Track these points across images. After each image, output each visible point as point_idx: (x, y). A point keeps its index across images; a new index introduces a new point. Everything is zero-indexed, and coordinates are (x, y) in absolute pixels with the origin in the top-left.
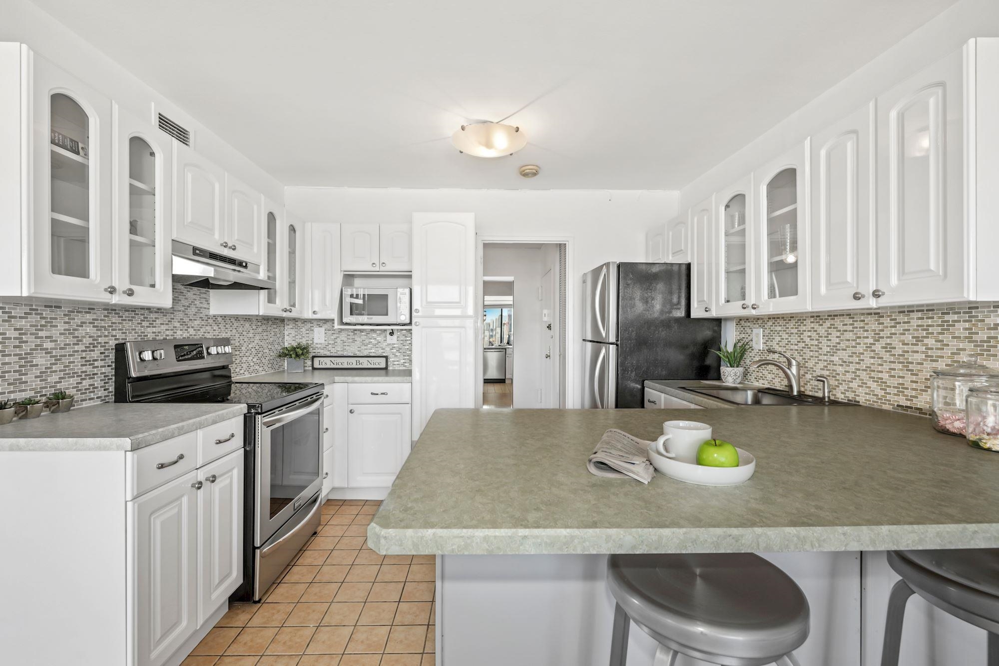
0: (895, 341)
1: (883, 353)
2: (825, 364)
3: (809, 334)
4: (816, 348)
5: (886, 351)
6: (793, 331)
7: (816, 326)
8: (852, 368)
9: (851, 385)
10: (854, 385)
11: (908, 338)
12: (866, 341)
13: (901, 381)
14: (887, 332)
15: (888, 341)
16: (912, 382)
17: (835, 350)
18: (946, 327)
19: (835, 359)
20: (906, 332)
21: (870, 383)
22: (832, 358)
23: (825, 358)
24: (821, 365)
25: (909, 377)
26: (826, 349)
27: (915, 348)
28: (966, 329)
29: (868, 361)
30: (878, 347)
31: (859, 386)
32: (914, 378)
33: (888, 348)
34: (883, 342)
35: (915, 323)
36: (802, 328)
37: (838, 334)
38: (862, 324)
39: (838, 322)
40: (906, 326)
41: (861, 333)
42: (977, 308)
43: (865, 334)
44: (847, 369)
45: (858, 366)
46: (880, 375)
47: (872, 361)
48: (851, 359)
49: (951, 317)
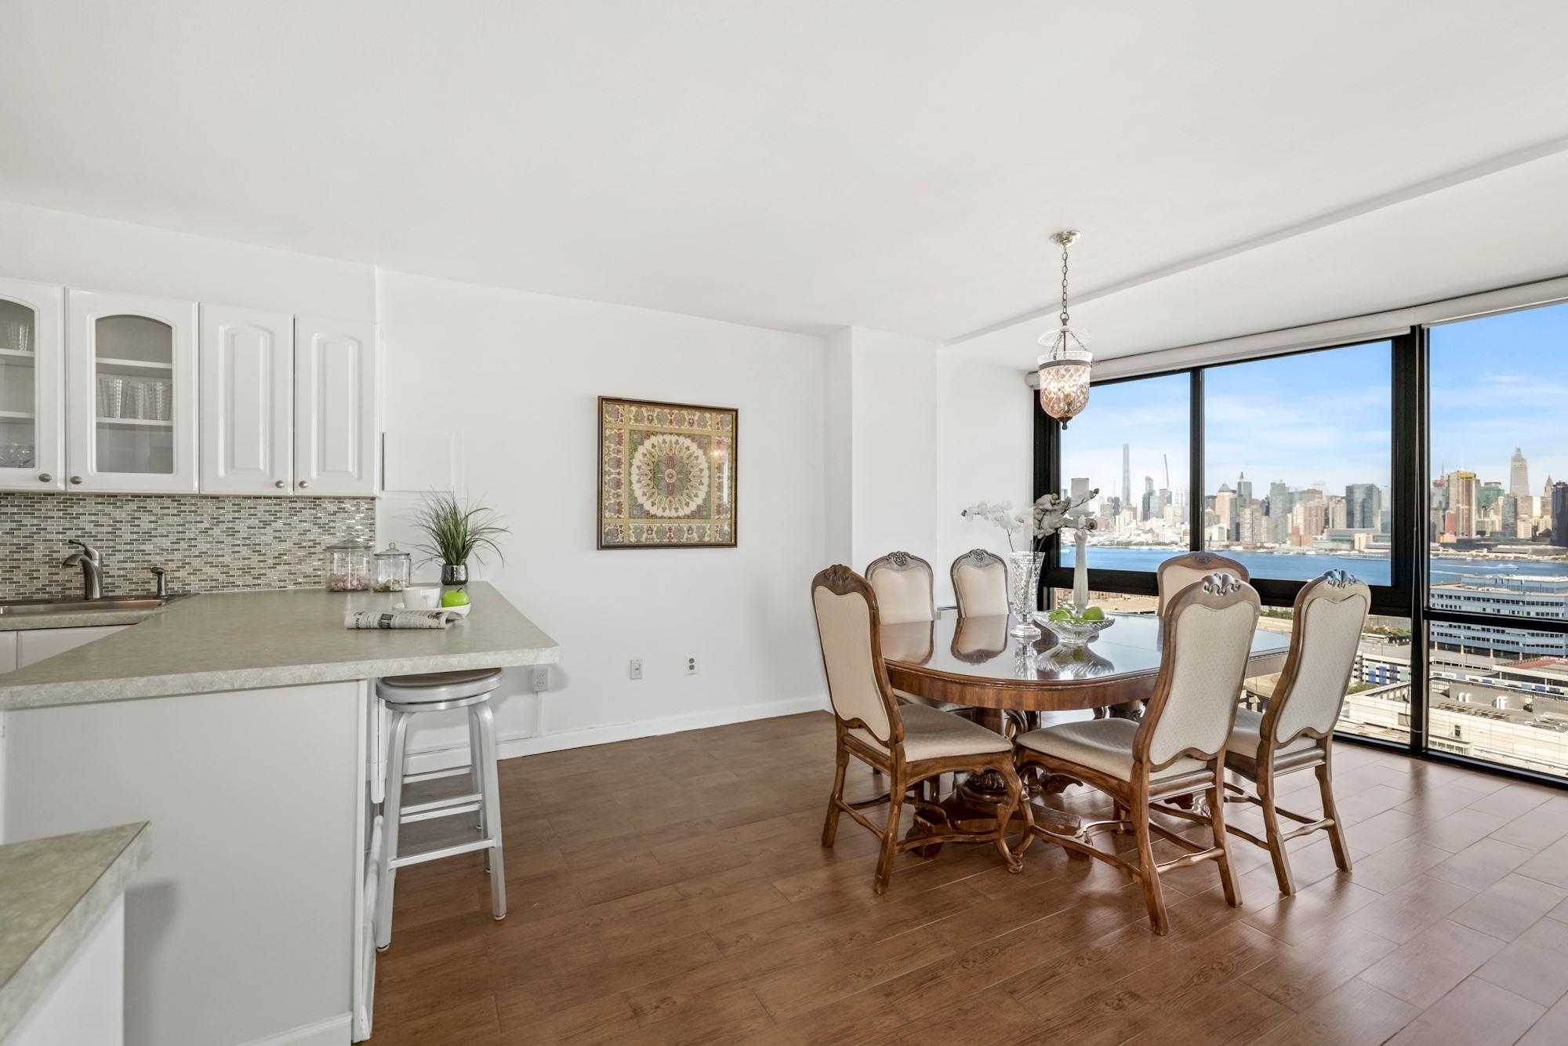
0: (241, 526)
1: (223, 538)
2: (129, 554)
3: (93, 518)
4: (110, 537)
5: (227, 536)
6: (50, 514)
7: (108, 509)
8: (177, 556)
9: (176, 574)
10: (182, 574)
11: (254, 522)
12: (199, 525)
13: (246, 562)
14: (230, 517)
15: (230, 525)
16: (259, 561)
17: (149, 536)
18: (295, 512)
19: (148, 547)
20: (252, 517)
21: (207, 569)
22: (142, 547)
23: (128, 547)
24: (120, 556)
25: (256, 558)
26: (128, 537)
27: (263, 531)
28: (311, 515)
29: (202, 546)
30: (216, 531)
31: (188, 574)
32: (262, 558)
33: (231, 532)
34: (224, 526)
35: (261, 508)
36: (76, 510)
37: (153, 518)
38: (193, 508)
39: (151, 504)
40: (252, 511)
41: (192, 517)
42: (320, 499)
43: (198, 519)
44: (170, 557)
45: (187, 553)
46: (221, 559)
47: (209, 546)
48: (176, 546)
49: (298, 505)
